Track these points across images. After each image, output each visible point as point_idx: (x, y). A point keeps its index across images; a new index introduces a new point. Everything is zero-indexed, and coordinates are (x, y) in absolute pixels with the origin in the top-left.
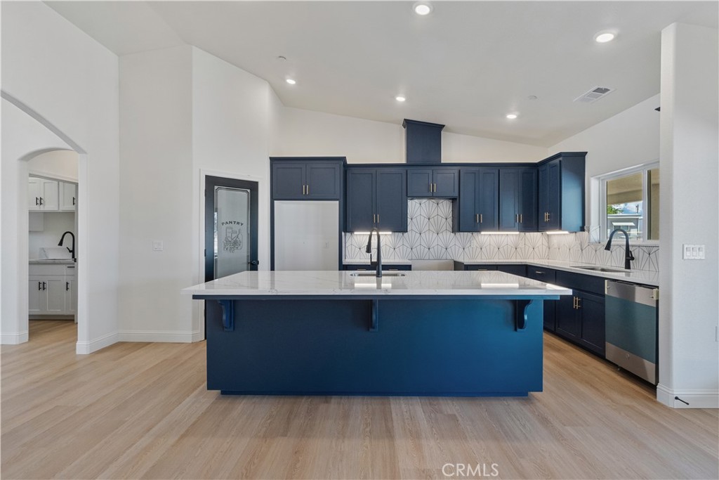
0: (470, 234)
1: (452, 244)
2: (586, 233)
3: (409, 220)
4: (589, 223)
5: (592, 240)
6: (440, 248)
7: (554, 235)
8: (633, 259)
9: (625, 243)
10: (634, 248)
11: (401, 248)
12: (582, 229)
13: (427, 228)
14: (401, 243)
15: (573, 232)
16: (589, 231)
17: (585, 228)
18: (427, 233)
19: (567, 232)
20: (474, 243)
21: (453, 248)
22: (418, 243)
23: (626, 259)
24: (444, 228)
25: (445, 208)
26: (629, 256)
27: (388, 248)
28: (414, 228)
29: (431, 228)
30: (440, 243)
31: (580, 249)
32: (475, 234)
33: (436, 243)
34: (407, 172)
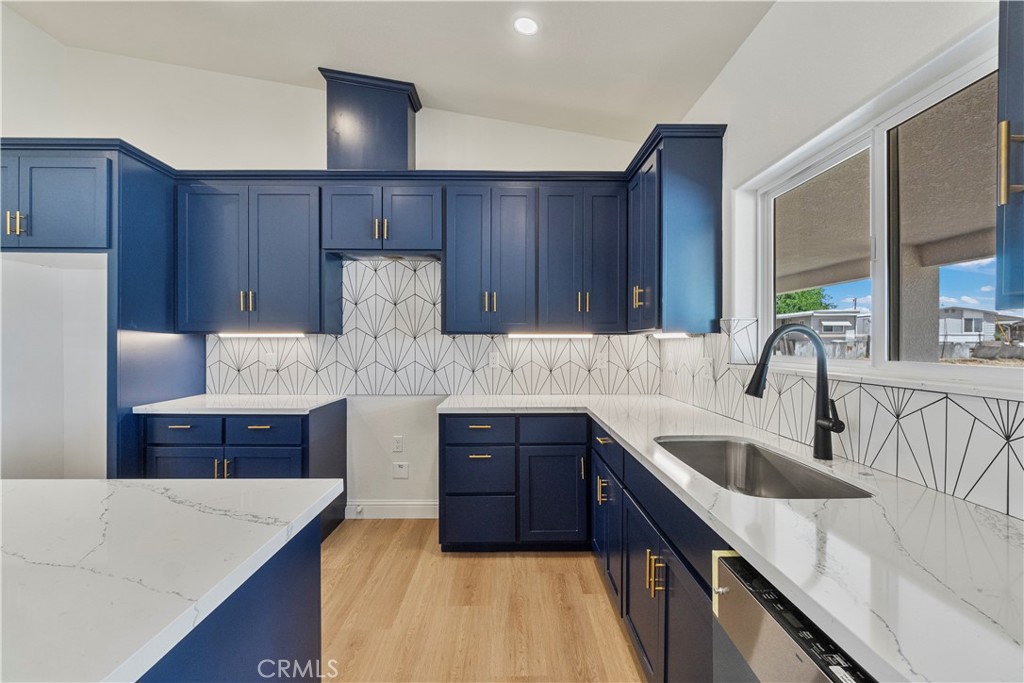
0: (486, 338)
1: (448, 359)
2: (723, 335)
3: (348, 307)
4: (731, 313)
5: (737, 357)
6: (419, 369)
7: (669, 339)
8: (839, 427)
9: (813, 370)
10: (845, 388)
11: (332, 369)
12: (716, 328)
13: (390, 324)
14: (331, 358)
15: (697, 335)
16: (729, 331)
17: (722, 324)
18: (391, 336)
19: (683, 335)
20: (497, 360)
21: (450, 369)
22: (371, 358)
23: (818, 426)
24: (429, 324)
25: (429, 277)
26: (825, 417)
27: (302, 369)
28: (362, 325)
29: (401, 325)
30: (421, 359)
31: (711, 378)
32: (498, 338)
33: (410, 358)
34: (320, 190)
